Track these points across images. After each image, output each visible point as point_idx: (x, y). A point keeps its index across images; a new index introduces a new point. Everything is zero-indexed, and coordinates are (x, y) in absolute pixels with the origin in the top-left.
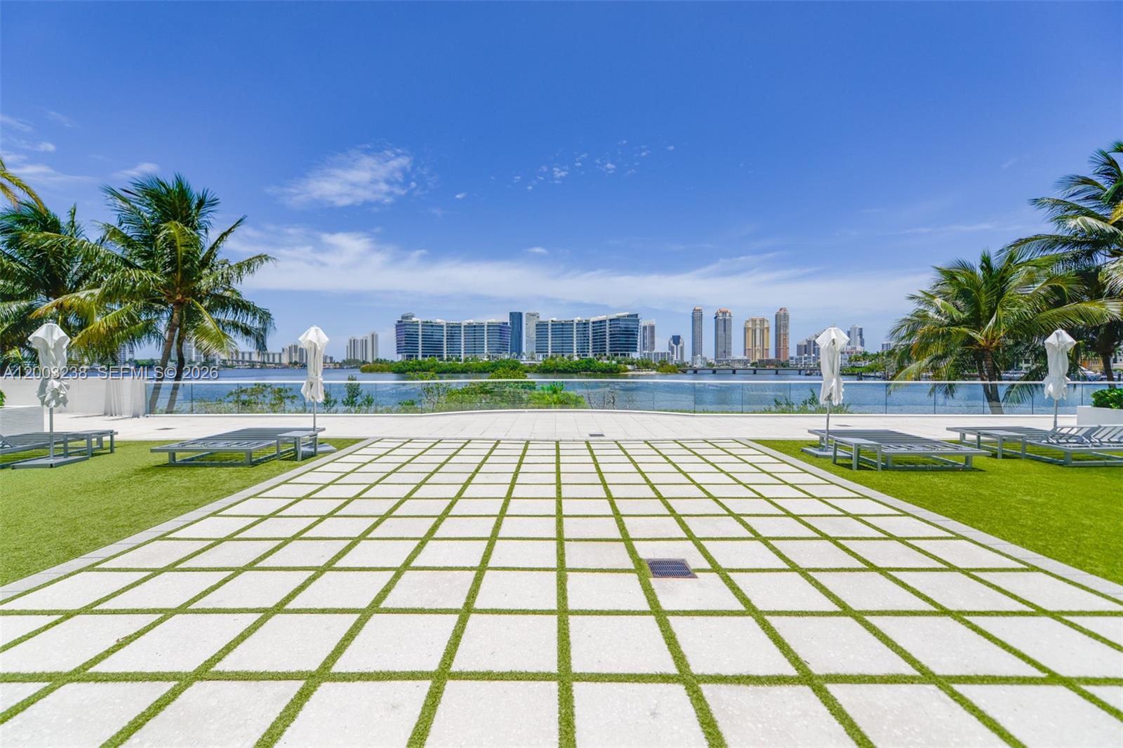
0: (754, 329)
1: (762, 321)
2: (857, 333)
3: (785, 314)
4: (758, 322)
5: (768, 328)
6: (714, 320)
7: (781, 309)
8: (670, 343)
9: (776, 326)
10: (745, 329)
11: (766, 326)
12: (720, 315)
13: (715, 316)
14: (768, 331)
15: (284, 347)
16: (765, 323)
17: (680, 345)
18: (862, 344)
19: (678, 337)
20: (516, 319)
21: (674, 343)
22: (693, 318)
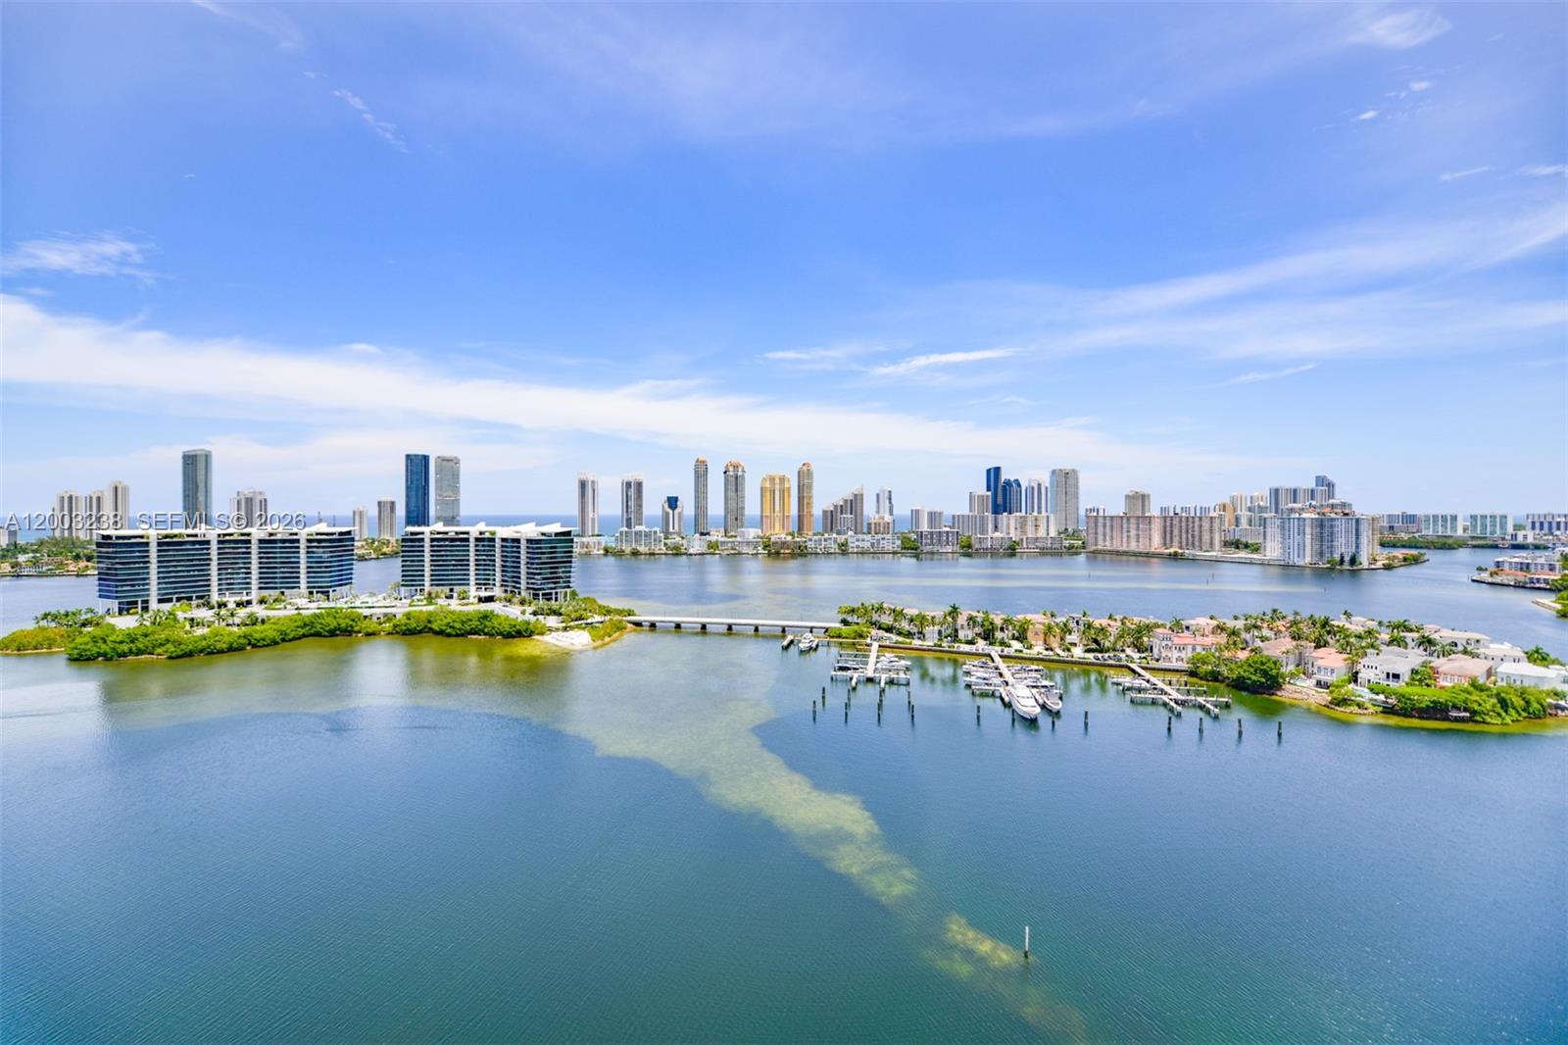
0: (773, 489)
1: (782, 480)
2: (887, 494)
3: (808, 470)
4: (777, 481)
5: (789, 489)
6: (723, 475)
7: (804, 465)
8: (663, 507)
9: (799, 486)
10: (762, 488)
11: (786, 486)
12: (731, 469)
13: (724, 471)
14: (789, 496)
16: (786, 483)
17: (676, 511)
18: (891, 513)
19: (676, 499)
20: (417, 468)
21: (670, 507)
22: (696, 472)
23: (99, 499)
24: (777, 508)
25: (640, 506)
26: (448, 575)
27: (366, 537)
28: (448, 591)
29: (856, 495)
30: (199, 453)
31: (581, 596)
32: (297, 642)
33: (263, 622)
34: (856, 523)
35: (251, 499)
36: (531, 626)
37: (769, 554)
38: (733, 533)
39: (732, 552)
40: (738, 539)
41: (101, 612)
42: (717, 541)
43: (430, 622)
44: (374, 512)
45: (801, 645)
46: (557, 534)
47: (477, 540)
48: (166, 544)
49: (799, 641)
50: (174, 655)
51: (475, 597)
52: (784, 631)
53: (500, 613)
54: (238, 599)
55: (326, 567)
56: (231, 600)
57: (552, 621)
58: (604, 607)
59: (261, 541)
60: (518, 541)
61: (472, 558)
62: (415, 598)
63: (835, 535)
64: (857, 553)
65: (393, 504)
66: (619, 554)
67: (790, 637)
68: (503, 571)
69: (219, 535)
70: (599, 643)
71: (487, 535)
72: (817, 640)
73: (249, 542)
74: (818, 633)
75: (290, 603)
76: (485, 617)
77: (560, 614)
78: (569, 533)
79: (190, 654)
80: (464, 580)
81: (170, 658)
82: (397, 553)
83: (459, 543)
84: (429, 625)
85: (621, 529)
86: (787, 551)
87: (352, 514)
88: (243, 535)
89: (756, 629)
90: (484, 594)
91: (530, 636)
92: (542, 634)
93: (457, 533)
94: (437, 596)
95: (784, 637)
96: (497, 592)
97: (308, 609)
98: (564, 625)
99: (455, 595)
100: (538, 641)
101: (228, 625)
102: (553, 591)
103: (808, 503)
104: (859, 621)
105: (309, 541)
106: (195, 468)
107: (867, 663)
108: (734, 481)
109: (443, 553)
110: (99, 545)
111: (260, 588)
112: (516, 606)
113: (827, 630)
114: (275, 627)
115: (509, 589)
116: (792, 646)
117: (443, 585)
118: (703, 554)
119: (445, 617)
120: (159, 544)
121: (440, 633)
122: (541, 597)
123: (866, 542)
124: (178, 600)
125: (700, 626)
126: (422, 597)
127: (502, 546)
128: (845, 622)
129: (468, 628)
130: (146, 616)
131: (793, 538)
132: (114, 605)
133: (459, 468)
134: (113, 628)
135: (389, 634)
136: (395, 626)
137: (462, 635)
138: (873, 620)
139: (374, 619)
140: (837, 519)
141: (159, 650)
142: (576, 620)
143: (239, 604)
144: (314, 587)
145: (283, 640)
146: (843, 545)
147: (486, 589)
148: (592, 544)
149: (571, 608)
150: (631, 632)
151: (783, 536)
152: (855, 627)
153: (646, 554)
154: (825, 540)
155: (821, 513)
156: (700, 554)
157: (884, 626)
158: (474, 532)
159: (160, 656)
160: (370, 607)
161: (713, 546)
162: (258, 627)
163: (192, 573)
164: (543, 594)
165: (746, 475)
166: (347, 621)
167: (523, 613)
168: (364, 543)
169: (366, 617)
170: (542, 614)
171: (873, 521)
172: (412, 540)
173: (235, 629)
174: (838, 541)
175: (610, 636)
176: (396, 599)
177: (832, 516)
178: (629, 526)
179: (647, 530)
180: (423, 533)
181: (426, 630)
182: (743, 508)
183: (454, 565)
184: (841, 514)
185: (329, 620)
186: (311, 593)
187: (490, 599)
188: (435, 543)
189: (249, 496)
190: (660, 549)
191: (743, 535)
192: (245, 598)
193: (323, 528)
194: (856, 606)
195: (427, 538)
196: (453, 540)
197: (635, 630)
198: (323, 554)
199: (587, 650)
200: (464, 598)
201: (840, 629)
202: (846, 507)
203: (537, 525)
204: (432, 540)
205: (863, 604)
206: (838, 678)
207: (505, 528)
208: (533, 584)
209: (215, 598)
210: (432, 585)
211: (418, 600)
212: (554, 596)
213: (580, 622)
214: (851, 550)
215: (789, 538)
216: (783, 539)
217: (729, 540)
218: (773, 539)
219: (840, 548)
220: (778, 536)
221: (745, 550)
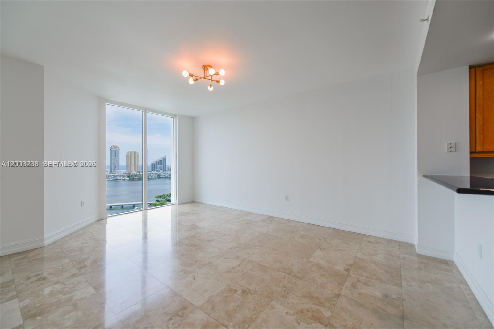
24: (133, 162)
29: (164, 159)
34: (163, 168)
37: (130, 179)
38: (114, 172)
39: (114, 179)
40: (116, 174)
42: (107, 175)
52: (134, 206)
63: (155, 172)
64: (164, 178)
86: (137, 178)
89: (123, 207)
104: (163, 200)
108: (115, 153)
113: (151, 204)
128: (157, 201)
131: (140, 173)
138: (168, 199)
146: (159, 175)
152: (161, 202)
154: (152, 174)
155: (151, 164)
174: (157, 174)
177: (155, 165)
182: (119, 163)
184: (158, 164)
191: (118, 173)
194: (162, 195)
201: (155, 203)
202: (160, 162)
214: (161, 177)
215: (138, 173)
216: (136, 174)
217: (112, 175)
218: (131, 174)
219: (157, 176)
220: (134, 173)
221: (119, 178)
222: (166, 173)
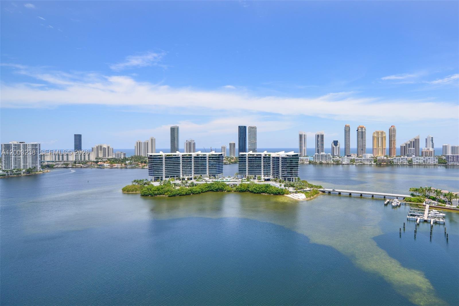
0: (378, 137)
1: (382, 133)
2: (431, 139)
3: (394, 129)
4: (380, 133)
5: (385, 137)
6: (357, 131)
7: (392, 126)
8: (332, 145)
9: (389, 135)
10: (373, 137)
11: (384, 136)
12: (360, 129)
13: (357, 130)
14: (385, 140)
15: (93, 147)
16: (384, 134)
17: (337, 147)
19: (337, 142)
20: (242, 130)
21: (335, 145)
22: (345, 131)
23: (147, 143)
24: (380, 145)
25: (322, 145)
26: (254, 170)
27: (226, 156)
28: (254, 176)
29: (416, 139)
30: (175, 127)
31: (301, 180)
32: (206, 193)
33: (196, 185)
34: (416, 152)
35: (191, 143)
36: (283, 191)
37: (377, 165)
38: (361, 156)
39: (361, 163)
40: (363, 158)
41: (149, 180)
42: (354, 159)
43: (248, 187)
44: (228, 147)
45: (393, 204)
46: (293, 156)
47: (264, 157)
48: (168, 158)
49: (392, 202)
50: (170, 195)
51: (263, 179)
52: (385, 197)
53: (272, 185)
54: (188, 177)
55: (215, 167)
56: (186, 178)
57: (291, 189)
58: (310, 185)
59: (195, 157)
60: (278, 158)
61: (262, 164)
62: (243, 178)
63: (406, 157)
64: (417, 165)
65: (234, 144)
66: (315, 164)
67: (388, 200)
68: (273, 169)
69: (182, 155)
70: (309, 198)
71: (267, 156)
72: (400, 202)
73: (191, 157)
74: (399, 199)
75: (204, 179)
76: (267, 186)
77: (294, 187)
78: (297, 155)
79: (174, 196)
80: (259, 172)
81: (169, 196)
82: (236, 162)
83: (258, 159)
84: (248, 189)
85: (315, 154)
86: (384, 164)
87: (221, 148)
88: (189, 155)
89: (373, 196)
90: (266, 178)
91: (283, 194)
92: (288, 194)
93: (257, 155)
94: (251, 178)
95: (385, 200)
96: (271, 177)
97: (209, 181)
98: (295, 191)
99: (256, 178)
100: (286, 196)
101: (185, 186)
102: (291, 178)
103: (394, 143)
104: (420, 195)
105: (209, 157)
106: (174, 131)
107: (424, 213)
108: (361, 134)
109: (252, 162)
110: (149, 158)
111: (195, 174)
112: (278, 183)
113: (404, 198)
114: (199, 187)
115: (275, 176)
116: (389, 204)
117: (252, 174)
118: (348, 164)
119: (254, 186)
120: (166, 158)
121: (252, 192)
122: (287, 180)
123: (421, 160)
124: (171, 177)
125: (348, 194)
126: (246, 178)
127: (273, 160)
128: (413, 195)
129: (261, 190)
130: (162, 182)
131: (387, 158)
132: (153, 178)
133: (256, 130)
134: (153, 185)
135: (235, 191)
136: (237, 189)
137: (259, 193)
138: (426, 194)
139: (230, 186)
140: (407, 151)
141: (166, 194)
142: (300, 189)
143: (188, 179)
144: (211, 174)
145: (202, 192)
147: (267, 176)
148: (304, 159)
149: (298, 184)
150: (320, 195)
151: (383, 157)
152: (418, 198)
153: (325, 164)
154: (402, 159)
155: (400, 147)
156: (347, 164)
157: (431, 198)
158: (263, 154)
159: (166, 196)
160: (228, 182)
161: (352, 161)
162: (194, 187)
163: (175, 168)
164: (288, 179)
165: (366, 131)
166: (221, 186)
167: (281, 185)
168: (225, 158)
169: (227, 185)
170: (287, 186)
171: (424, 151)
172: (242, 157)
173: (187, 187)
174: (408, 160)
175: (313, 196)
176: (237, 179)
177: (405, 148)
178: (318, 152)
179: (326, 154)
180: (246, 155)
181: (247, 191)
182: (365, 145)
183: (256, 167)
184: (409, 147)
185: (216, 185)
186: (210, 176)
187: (268, 180)
188: (250, 159)
189: (190, 141)
190: (331, 162)
191: (365, 156)
192: (190, 177)
193: (213, 153)
194: (418, 188)
195: (247, 156)
196: (256, 157)
197: (322, 194)
198: (212, 162)
199: (304, 201)
200: (259, 179)
201: (410, 198)
202: (411, 145)
203: (285, 152)
204: (249, 157)
205: (421, 188)
206: (410, 220)
207: (274, 153)
208: (284, 174)
209: (181, 177)
210: (249, 174)
211: (244, 179)
212: (291, 180)
213: (301, 190)
214: (414, 164)
215: (385, 158)
216: (383, 158)
217: (359, 158)
218: (378, 158)
219: (408, 162)
220: (380, 157)
221: (366, 163)
222: (420, 159)
